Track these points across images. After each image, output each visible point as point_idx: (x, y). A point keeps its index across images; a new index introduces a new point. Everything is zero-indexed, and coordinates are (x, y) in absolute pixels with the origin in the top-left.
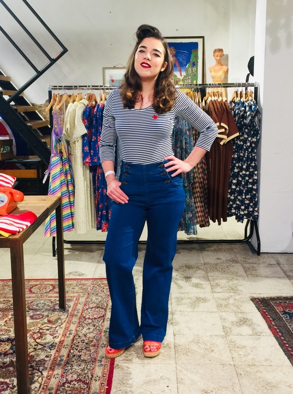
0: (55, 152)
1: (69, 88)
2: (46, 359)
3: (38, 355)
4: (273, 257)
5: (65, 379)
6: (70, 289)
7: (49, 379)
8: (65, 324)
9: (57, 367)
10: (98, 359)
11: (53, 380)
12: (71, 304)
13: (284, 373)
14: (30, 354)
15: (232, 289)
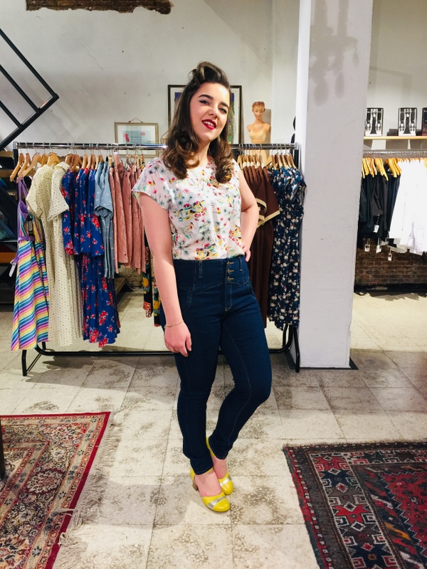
15: (255, 431)
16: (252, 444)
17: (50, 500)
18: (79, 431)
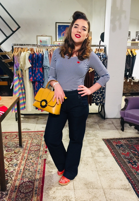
0: (16, 75)
1: (22, 45)
2: (14, 171)
3: (10, 170)
4: (110, 120)
5: (22, 181)
6: (24, 137)
7: (15, 181)
8: (22, 154)
9: (19, 175)
10: (38, 170)
11: (17, 181)
12: (25, 144)
13: (118, 174)
14: (6, 169)
15: (94, 135)
16: (94, 138)
17: (38, 152)
18: (40, 135)
